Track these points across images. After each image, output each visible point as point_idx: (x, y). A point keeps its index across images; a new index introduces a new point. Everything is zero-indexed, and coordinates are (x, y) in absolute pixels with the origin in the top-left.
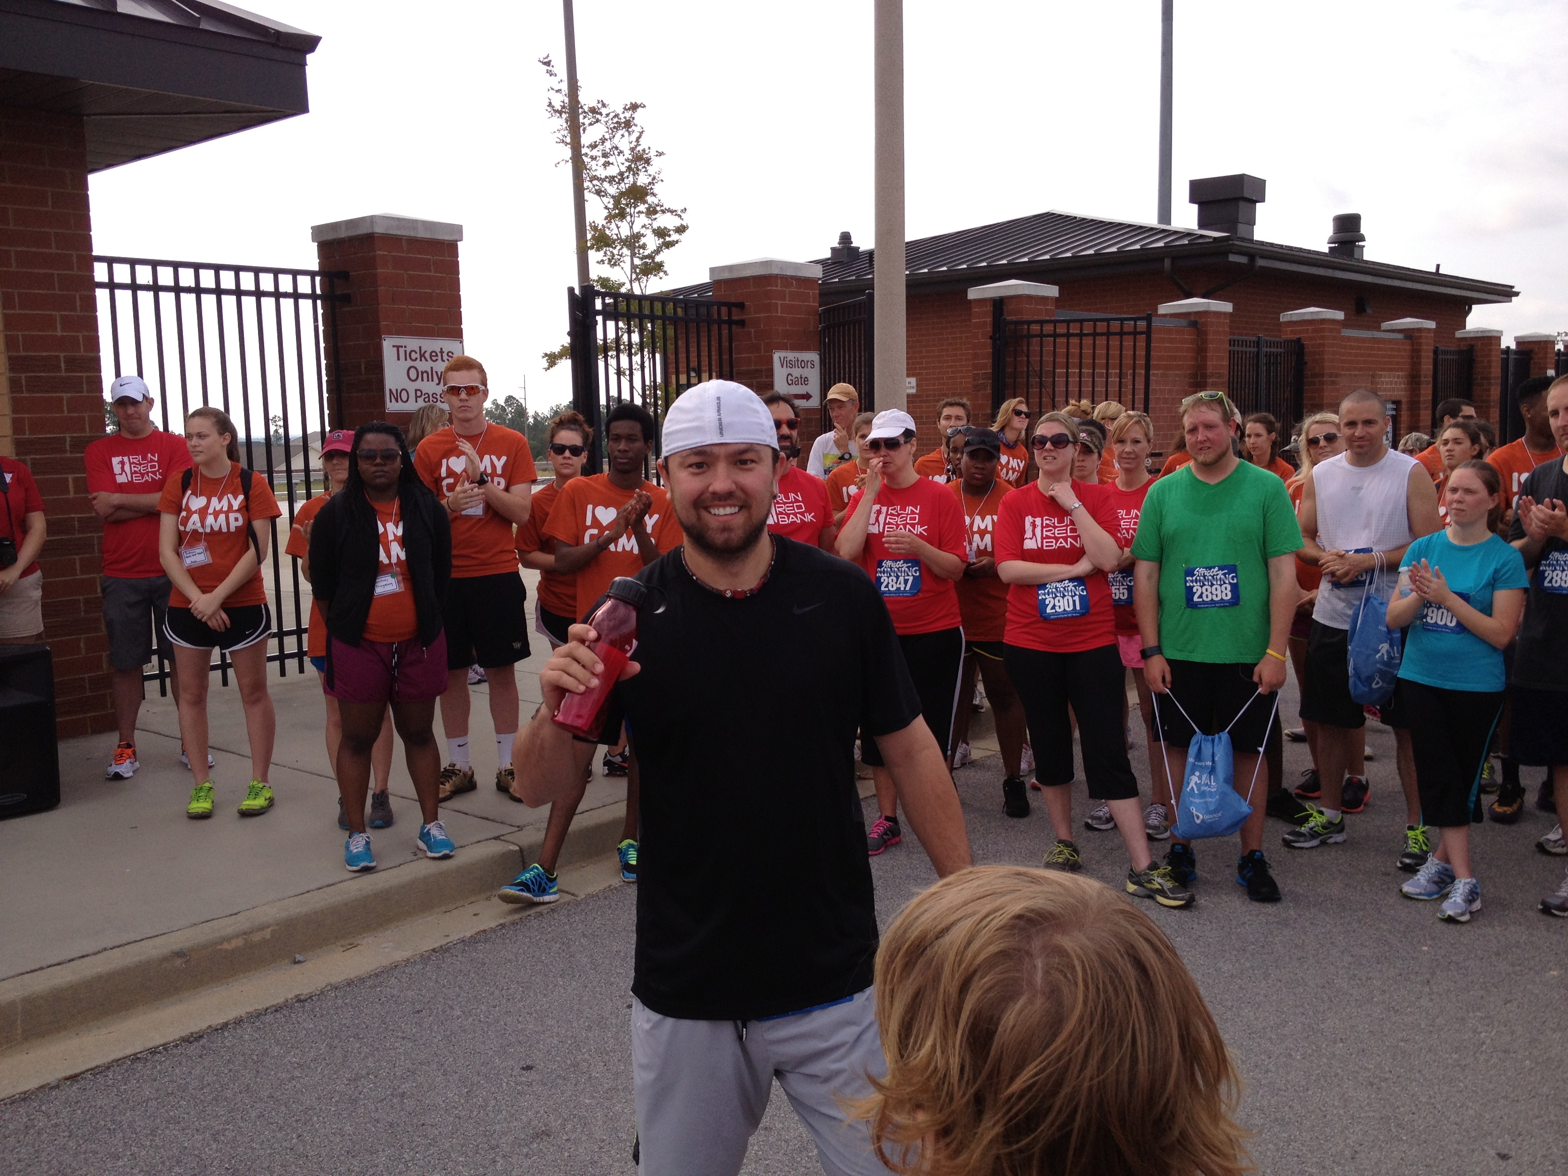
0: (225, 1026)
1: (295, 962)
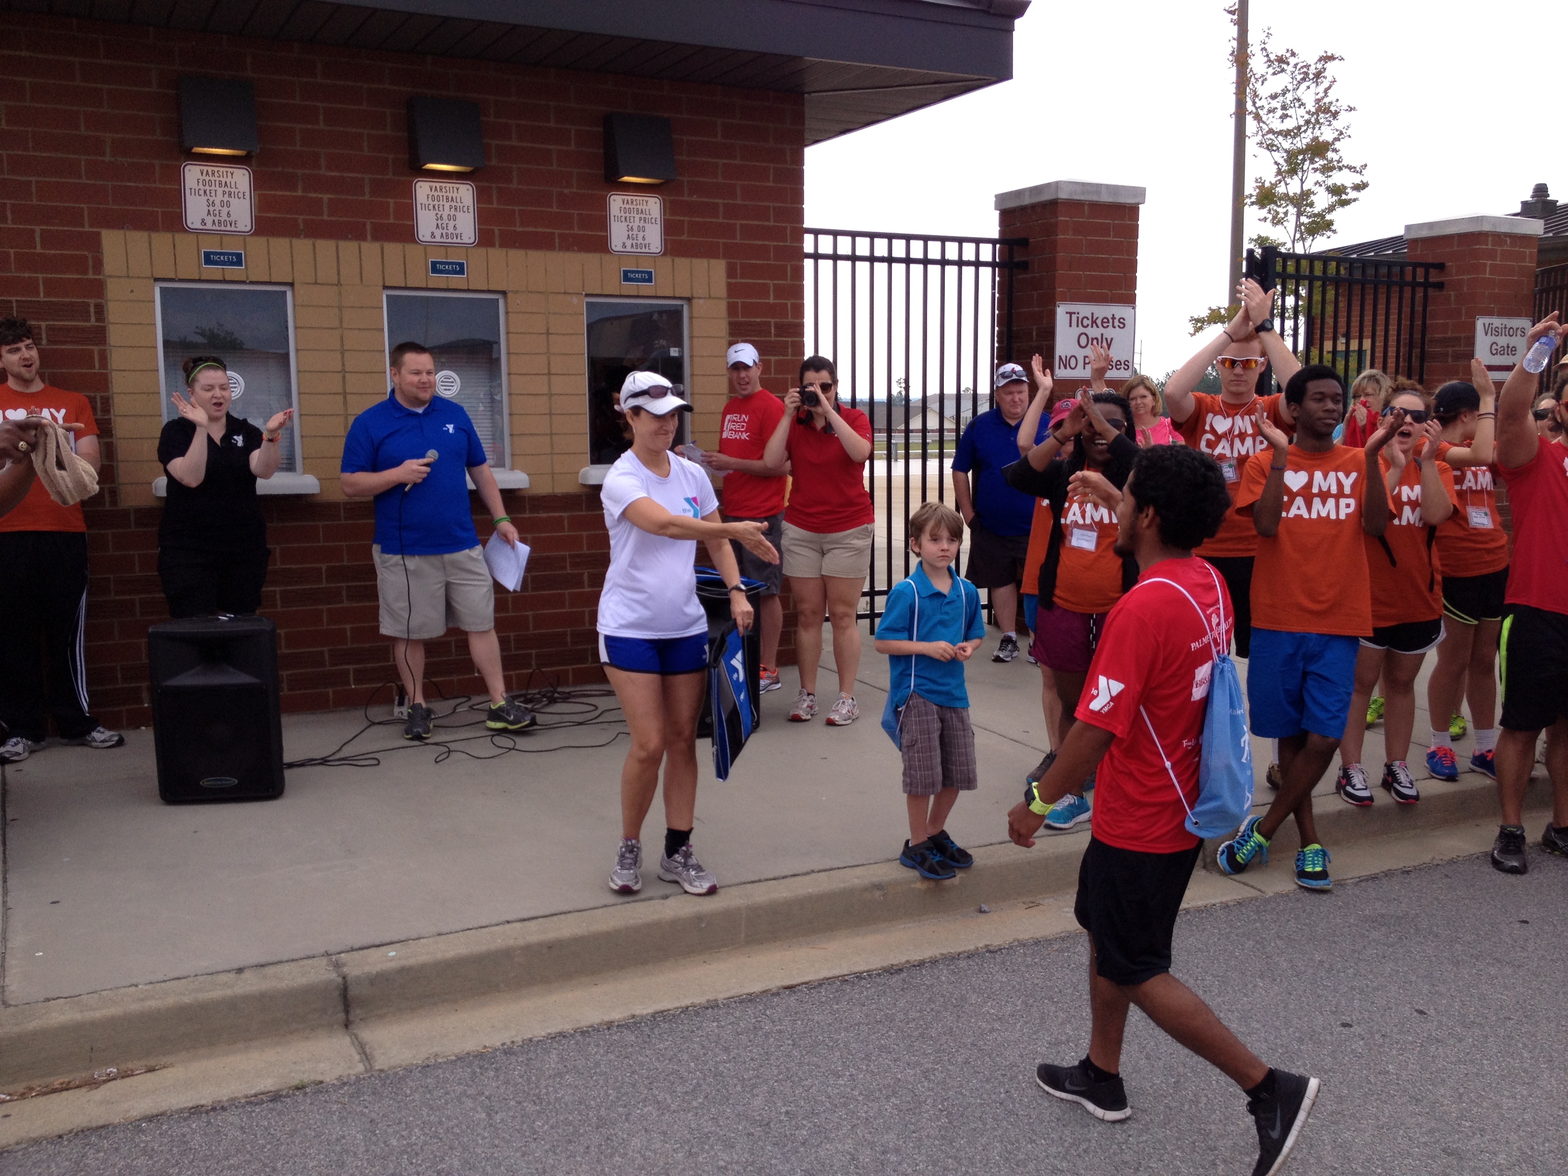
0: (921, 964)
1: (981, 911)
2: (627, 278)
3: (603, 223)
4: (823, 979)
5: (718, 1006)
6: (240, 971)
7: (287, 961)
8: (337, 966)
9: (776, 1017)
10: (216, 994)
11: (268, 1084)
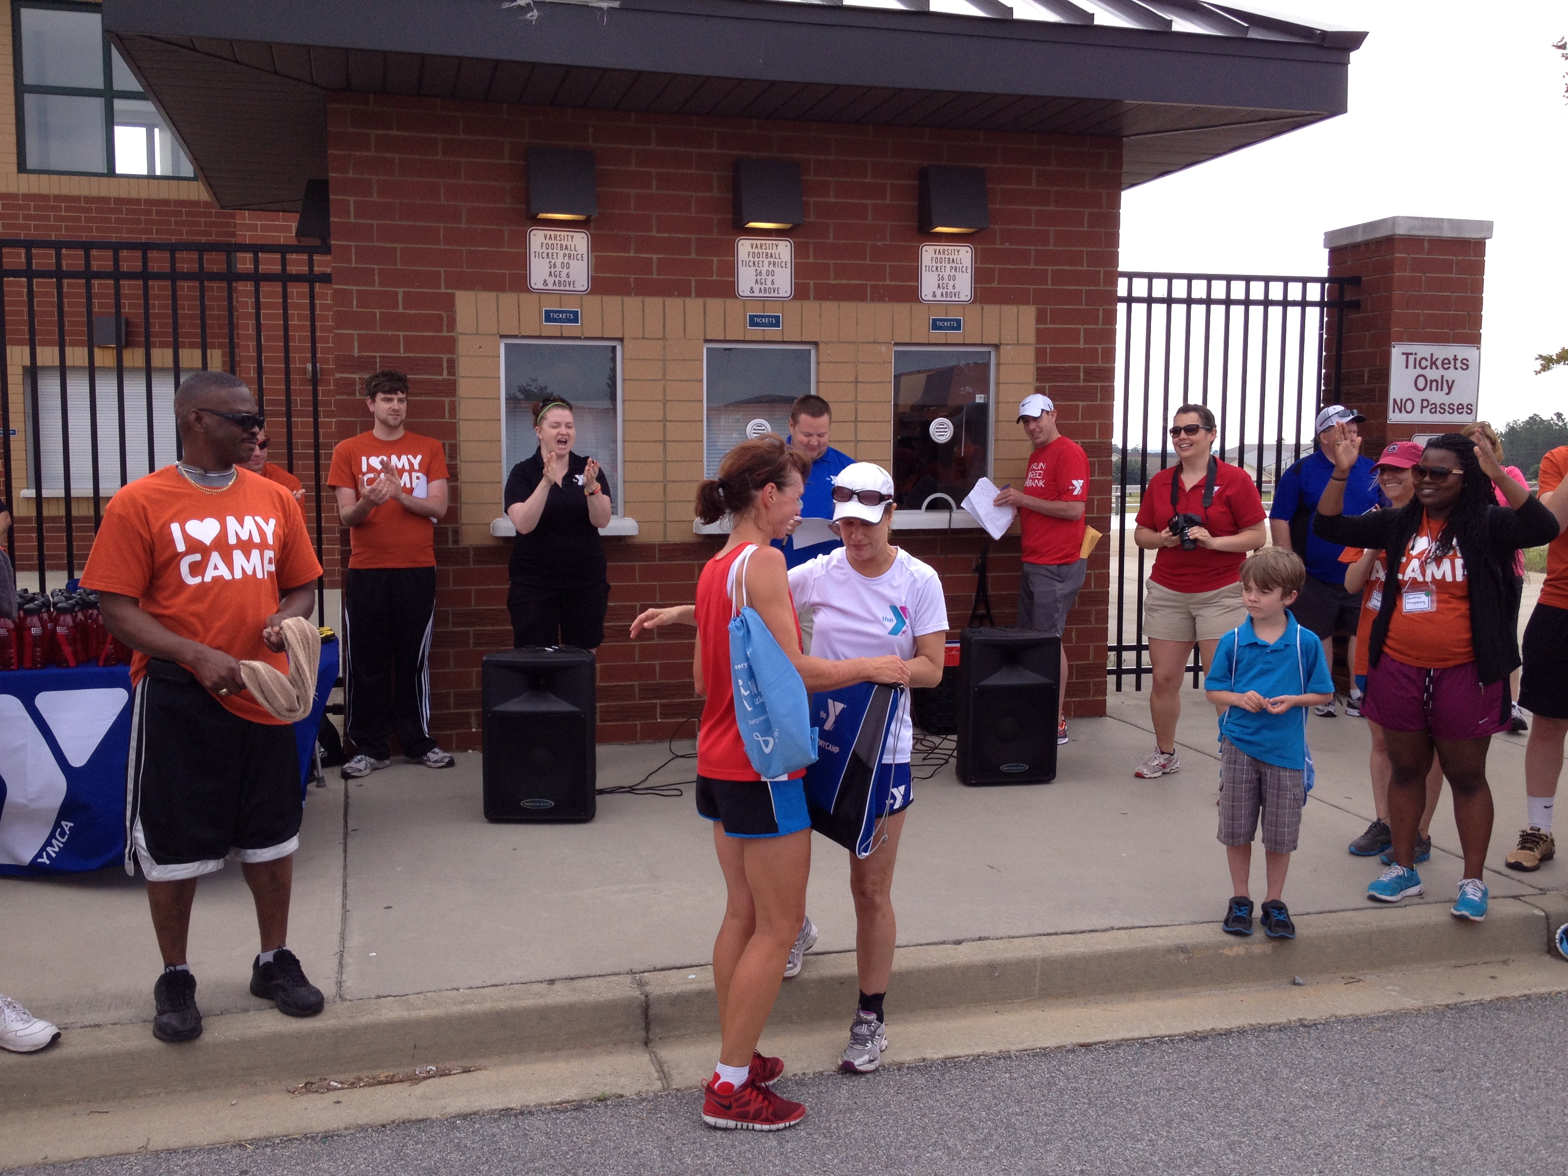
1: (1294, 983)
2: (935, 326)
3: (914, 274)
4: (1122, 1040)
5: (1010, 1057)
6: (552, 982)
7: (595, 976)
8: (641, 984)
9: (1071, 1074)
10: (528, 1002)
11: (572, 1093)
